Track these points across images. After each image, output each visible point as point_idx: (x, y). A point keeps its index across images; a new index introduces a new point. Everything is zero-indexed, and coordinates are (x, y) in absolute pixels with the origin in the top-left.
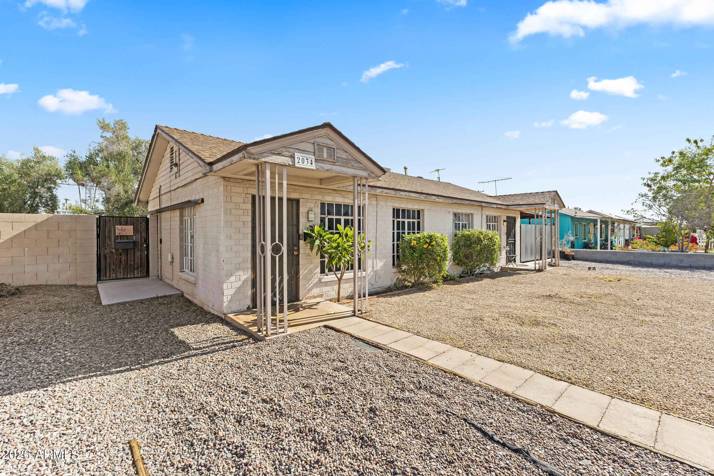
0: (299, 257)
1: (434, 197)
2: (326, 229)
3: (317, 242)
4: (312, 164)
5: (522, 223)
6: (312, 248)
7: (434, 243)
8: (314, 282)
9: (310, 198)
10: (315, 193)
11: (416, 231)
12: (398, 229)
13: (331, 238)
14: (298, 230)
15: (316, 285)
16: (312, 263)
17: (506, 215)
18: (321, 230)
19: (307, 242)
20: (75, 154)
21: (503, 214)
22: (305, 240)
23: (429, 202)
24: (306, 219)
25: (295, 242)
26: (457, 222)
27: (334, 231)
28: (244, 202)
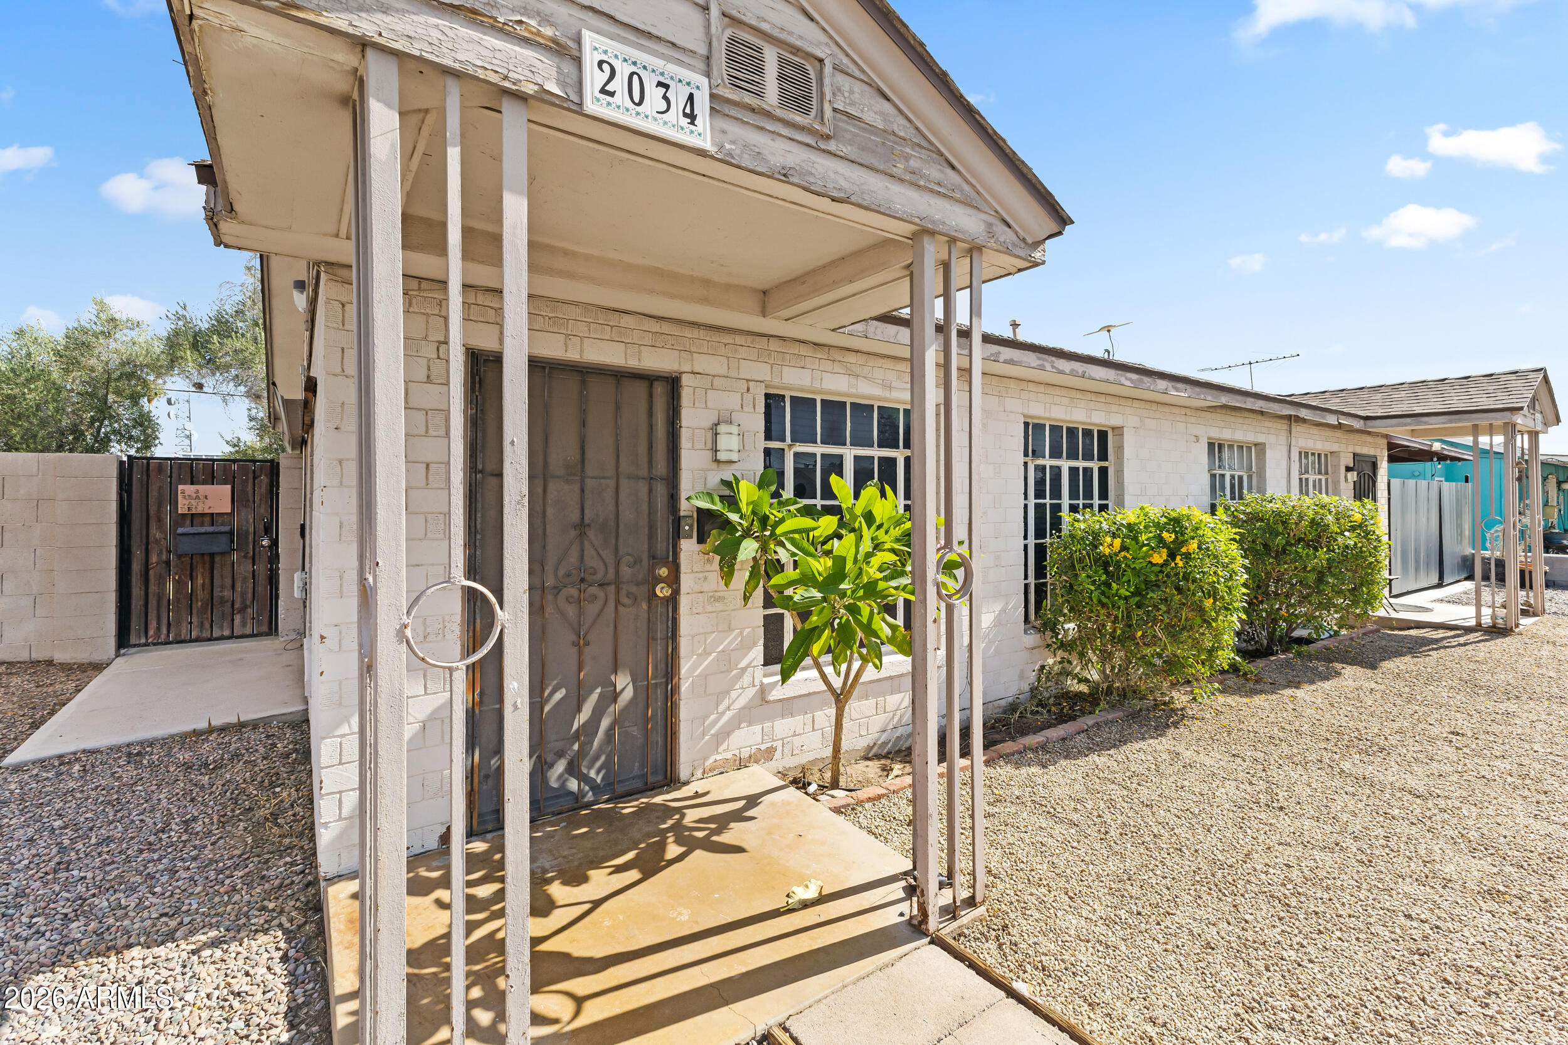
0: (675, 609)
1: (1162, 384)
2: (788, 493)
3: (749, 549)
4: (692, 117)
5: (1391, 475)
6: (728, 570)
7: (1193, 545)
8: (739, 704)
9: (722, 370)
10: (743, 352)
11: (1096, 502)
12: (1040, 494)
13: (807, 531)
14: (673, 497)
15: (746, 716)
16: (730, 629)
17: (1351, 449)
18: (767, 499)
19: (708, 546)
20: (185, 313)
21: (1343, 448)
22: (701, 540)
23: (1136, 404)
24: (709, 454)
25: (661, 547)
26: (1218, 472)
27: (818, 502)
28: (429, 380)
